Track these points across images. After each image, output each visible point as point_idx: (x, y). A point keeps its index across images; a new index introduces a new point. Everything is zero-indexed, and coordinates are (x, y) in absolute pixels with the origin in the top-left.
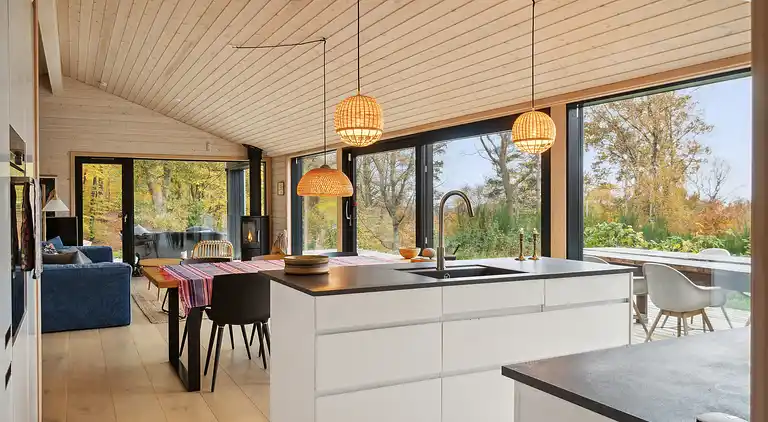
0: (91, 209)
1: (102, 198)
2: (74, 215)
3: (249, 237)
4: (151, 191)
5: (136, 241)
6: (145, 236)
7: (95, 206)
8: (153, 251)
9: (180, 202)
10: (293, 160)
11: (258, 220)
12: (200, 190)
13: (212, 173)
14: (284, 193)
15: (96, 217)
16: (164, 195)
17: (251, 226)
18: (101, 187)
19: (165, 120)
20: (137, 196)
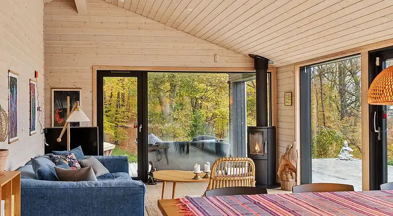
0: (116, 118)
1: (124, 109)
2: (95, 125)
3: (257, 148)
4: (161, 103)
5: (149, 148)
6: (158, 145)
7: (118, 115)
8: (164, 156)
9: (184, 112)
10: (302, 69)
11: (265, 131)
12: (200, 102)
13: (209, 88)
14: (293, 103)
15: (120, 124)
16: (171, 106)
17: (258, 137)
18: (123, 101)
19: (175, 33)
20: (150, 107)
